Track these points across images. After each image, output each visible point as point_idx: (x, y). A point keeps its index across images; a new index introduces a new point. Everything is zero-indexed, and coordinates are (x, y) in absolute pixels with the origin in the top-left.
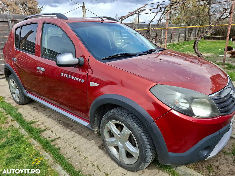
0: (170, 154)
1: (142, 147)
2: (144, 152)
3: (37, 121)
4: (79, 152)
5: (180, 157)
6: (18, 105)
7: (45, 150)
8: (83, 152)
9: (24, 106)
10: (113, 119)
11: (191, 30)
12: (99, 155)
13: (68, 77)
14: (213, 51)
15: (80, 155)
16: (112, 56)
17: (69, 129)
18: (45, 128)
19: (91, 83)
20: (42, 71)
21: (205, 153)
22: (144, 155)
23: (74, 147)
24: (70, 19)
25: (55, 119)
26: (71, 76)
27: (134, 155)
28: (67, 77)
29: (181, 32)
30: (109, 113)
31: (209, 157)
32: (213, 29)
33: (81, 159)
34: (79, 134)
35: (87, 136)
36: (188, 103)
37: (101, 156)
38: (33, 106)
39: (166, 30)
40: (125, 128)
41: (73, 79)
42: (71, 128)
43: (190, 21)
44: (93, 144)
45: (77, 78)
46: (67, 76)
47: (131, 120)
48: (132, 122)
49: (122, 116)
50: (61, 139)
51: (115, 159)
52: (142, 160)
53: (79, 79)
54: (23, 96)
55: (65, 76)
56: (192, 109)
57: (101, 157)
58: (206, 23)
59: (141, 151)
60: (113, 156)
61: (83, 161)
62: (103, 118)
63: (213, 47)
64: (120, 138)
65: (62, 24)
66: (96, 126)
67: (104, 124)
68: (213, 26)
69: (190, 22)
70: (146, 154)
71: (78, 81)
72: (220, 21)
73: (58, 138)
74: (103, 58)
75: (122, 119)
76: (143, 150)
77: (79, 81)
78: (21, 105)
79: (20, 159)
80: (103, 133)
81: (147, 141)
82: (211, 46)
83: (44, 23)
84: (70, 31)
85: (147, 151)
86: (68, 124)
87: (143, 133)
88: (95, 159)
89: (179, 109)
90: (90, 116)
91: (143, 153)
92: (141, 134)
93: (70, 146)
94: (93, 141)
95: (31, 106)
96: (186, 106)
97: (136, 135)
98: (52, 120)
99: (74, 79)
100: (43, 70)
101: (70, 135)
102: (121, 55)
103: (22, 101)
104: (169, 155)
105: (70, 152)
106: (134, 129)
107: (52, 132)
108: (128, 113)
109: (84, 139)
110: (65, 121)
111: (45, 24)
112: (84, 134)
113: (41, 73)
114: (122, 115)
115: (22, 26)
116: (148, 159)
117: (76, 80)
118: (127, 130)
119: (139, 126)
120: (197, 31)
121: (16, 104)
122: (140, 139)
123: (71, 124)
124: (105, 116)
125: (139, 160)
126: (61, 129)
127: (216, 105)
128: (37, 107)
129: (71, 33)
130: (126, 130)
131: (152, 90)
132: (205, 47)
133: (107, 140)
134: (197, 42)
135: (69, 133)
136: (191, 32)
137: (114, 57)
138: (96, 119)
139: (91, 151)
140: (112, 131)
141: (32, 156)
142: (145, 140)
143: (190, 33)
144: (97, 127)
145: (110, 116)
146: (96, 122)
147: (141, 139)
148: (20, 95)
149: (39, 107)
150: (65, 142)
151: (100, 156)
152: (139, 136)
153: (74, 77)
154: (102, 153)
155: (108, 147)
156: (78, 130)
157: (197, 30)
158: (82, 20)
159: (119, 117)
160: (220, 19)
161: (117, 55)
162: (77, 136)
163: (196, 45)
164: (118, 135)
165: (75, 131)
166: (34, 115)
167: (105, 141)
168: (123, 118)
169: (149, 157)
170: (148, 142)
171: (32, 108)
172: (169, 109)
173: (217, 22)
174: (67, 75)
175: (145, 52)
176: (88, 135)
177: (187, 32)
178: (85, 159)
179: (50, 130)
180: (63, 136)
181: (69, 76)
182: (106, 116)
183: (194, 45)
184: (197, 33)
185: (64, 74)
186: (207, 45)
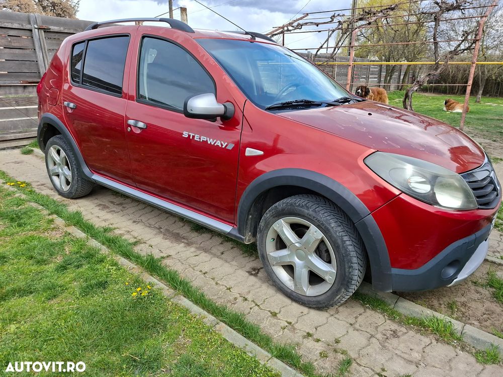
0: (395, 271)
1: (344, 261)
2: (347, 270)
3: (115, 229)
4: (213, 279)
5: (410, 276)
6: (65, 199)
7: (152, 275)
8: (222, 279)
9: (78, 201)
10: (289, 215)
11: (391, 70)
12: (252, 284)
13: (199, 140)
14: (436, 114)
15: (217, 284)
16: (284, 104)
17: (183, 242)
18: (135, 240)
19: (248, 149)
20: (139, 128)
21: (451, 271)
22: (347, 274)
23: (201, 271)
24: (199, 33)
25: (149, 225)
26: (206, 138)
27: (327, 278)
28: (195, 139)
29: (372, 74)
30: (281, 204)
31: (455, 280)
32: (443, 69)
33: (221, 290)
34: (206, 252)
35: (220, 254)
36: (428, 183)
37: (255, 287)
38: (96, 201)
39: (349, 68)
40: (313, 228)
41: (209, 143)
42: (185, 241)
43: (391, 52)
44: (237, 268)
45: (219, 141)
46: (196, 137)
47: (326, 214)
48: (327, 217)
49: (308, 208)
50: (173, 258)
51: (286, 289)
52: (342, 284)
53: (222, 142)
54: (80, 181)
55: (191, 138)
56: (434, 194)
57: (257, 288)
58: (421, 58)
59: (341, 268)
60: (282, 285)
61: (225, 293)
62: (267, 215)
63: (435, 107)
64: (298, 249)
65: (187, 40)
66: (248, 231)
67: (268, 225)
68: (441, 64)
69: (389, 55)
70: (350, 273)
71: (220, 146)
72: (456, 55)
73: (168, 257)
74: (269, 106)
75: (308, 214)
76: (346, 266)
77: (222, 148)
78: (72, 198)
79: (104, 288)
80: (264, 242)
81: (354, 250)
82: (431, 106)
83: (143, 37)
84: (204, 55)
85: (352, 267)
86: (178, 234)
87: (346, 237)
88: (247, 291)
89: (414, 193)
90: (241, 212)
91: (345, 271)
92: (343, 239)
93: (194, 270)
94: (234, 263)
95: (93, 201)
96: (424, 189)
97: (333, 240)
98: (143, 227)
99: (212, 144)
100: (142, 127)
101: (188, 252)
102: (299, 102)
103: (77, 190)
104: (392, 273)
105: (196, 278)
106: (331, 230)
107: (151, 247)
108: (317, 203)
109: (216, 259)
110: (171, 230)
111: (146, 39)
112: (214, 250)
113: (138, 131)
114: (307, 206)
115: (89, 40)
116: (353, 282)
117: (216, 145)
118: (316, 232)
119: (340, 224)
120: (403, 74)
121: (60, 197)
122: (341, 246)
123: (183, 235)
124: (270, 211)
125: (336, 285)
126: (167, 243)
127: (471, 191)
128: (107, 205)
129: (207, 59)
130: (314, 234)
131: (368, 161)
132: (418, 107)
133: (271, 254)
134: (410, 94)
135: (185, 249)
136: (391, 76)
137: (286, 105)
138: (250, 216)
139: (235, 278)
140: (283, 237)
141: (127, 283)
142: (350, 248)
143: (389, 78)
144: (250, 233)
145: (283, 210)
146: (249, 222)
147: (343, 247)
148: (73, 178)
149: (109, 203)
150: (183, 263)
151: (253, 286)
152: (339, 241)
153: (211, 140)
154: (256, 282)
155: (273, 267)
156: (202, 245)
157: (402, 71)
158: (219, 35)
159: (301, 210)
160: (455, 52)
161: (291, 103)
162: (202, 254)
163: (408, 99)
164: (297, 245)
165: (194, 245)
166: (104, 218)
167: (266, 257)
168: (310, 212)
169: (356, 278)
170: (355, 253)
171: (95, 205)
172: (397, 192)
173: (450, 56)
174: (196, 135)
175: (335, 101)
176: (222, 253)
177: (384, 74)
178: (229, 291)
179: (145, 243)
180: (175, 253)
181: (202, 137)
182: (273, 211)
183: (405, 99)
184: (402, 77)
185: (190, 134)
186: (422, 104)
